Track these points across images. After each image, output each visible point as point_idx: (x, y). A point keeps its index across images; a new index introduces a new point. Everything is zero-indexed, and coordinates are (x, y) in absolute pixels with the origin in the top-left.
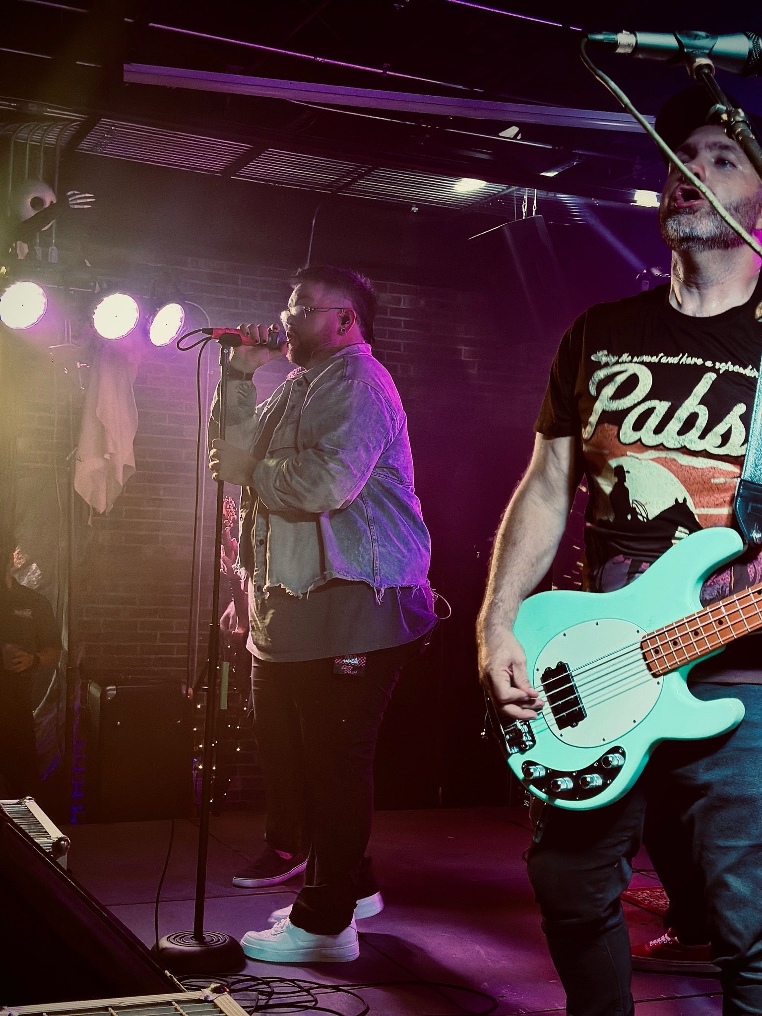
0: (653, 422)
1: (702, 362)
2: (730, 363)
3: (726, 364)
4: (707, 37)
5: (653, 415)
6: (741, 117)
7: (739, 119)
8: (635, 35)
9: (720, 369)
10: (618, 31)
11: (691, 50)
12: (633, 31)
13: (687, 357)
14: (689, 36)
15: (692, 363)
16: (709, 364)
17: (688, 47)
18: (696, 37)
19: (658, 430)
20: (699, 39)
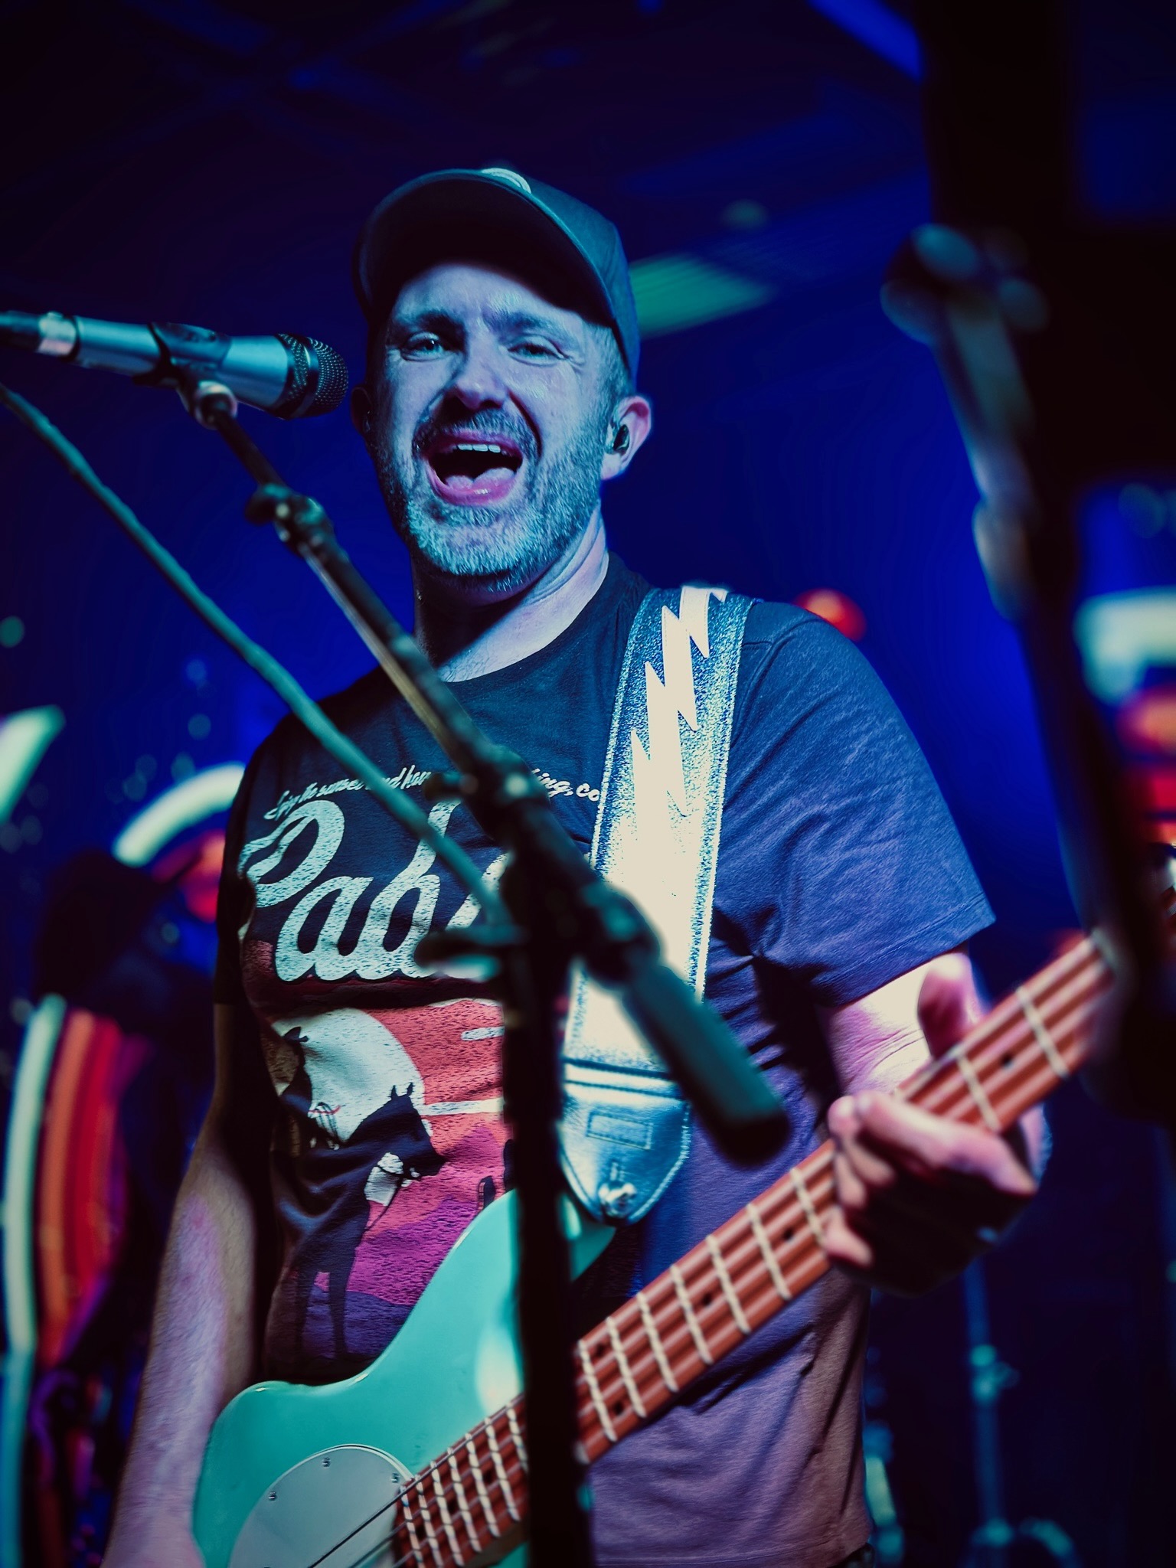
0: (334, 927)
4: (212, 339)
5: (335, 909)
6: (314, 515)
7: (311, 519)
8: (75, 324)
10: (40, 311)
11: (183, 362)
12: (69, 314)
13: (414, 772)
14: (176, 332)
17: (179, 354)
18: (190, 337)
19: (347, 944)
20: (197, 341)
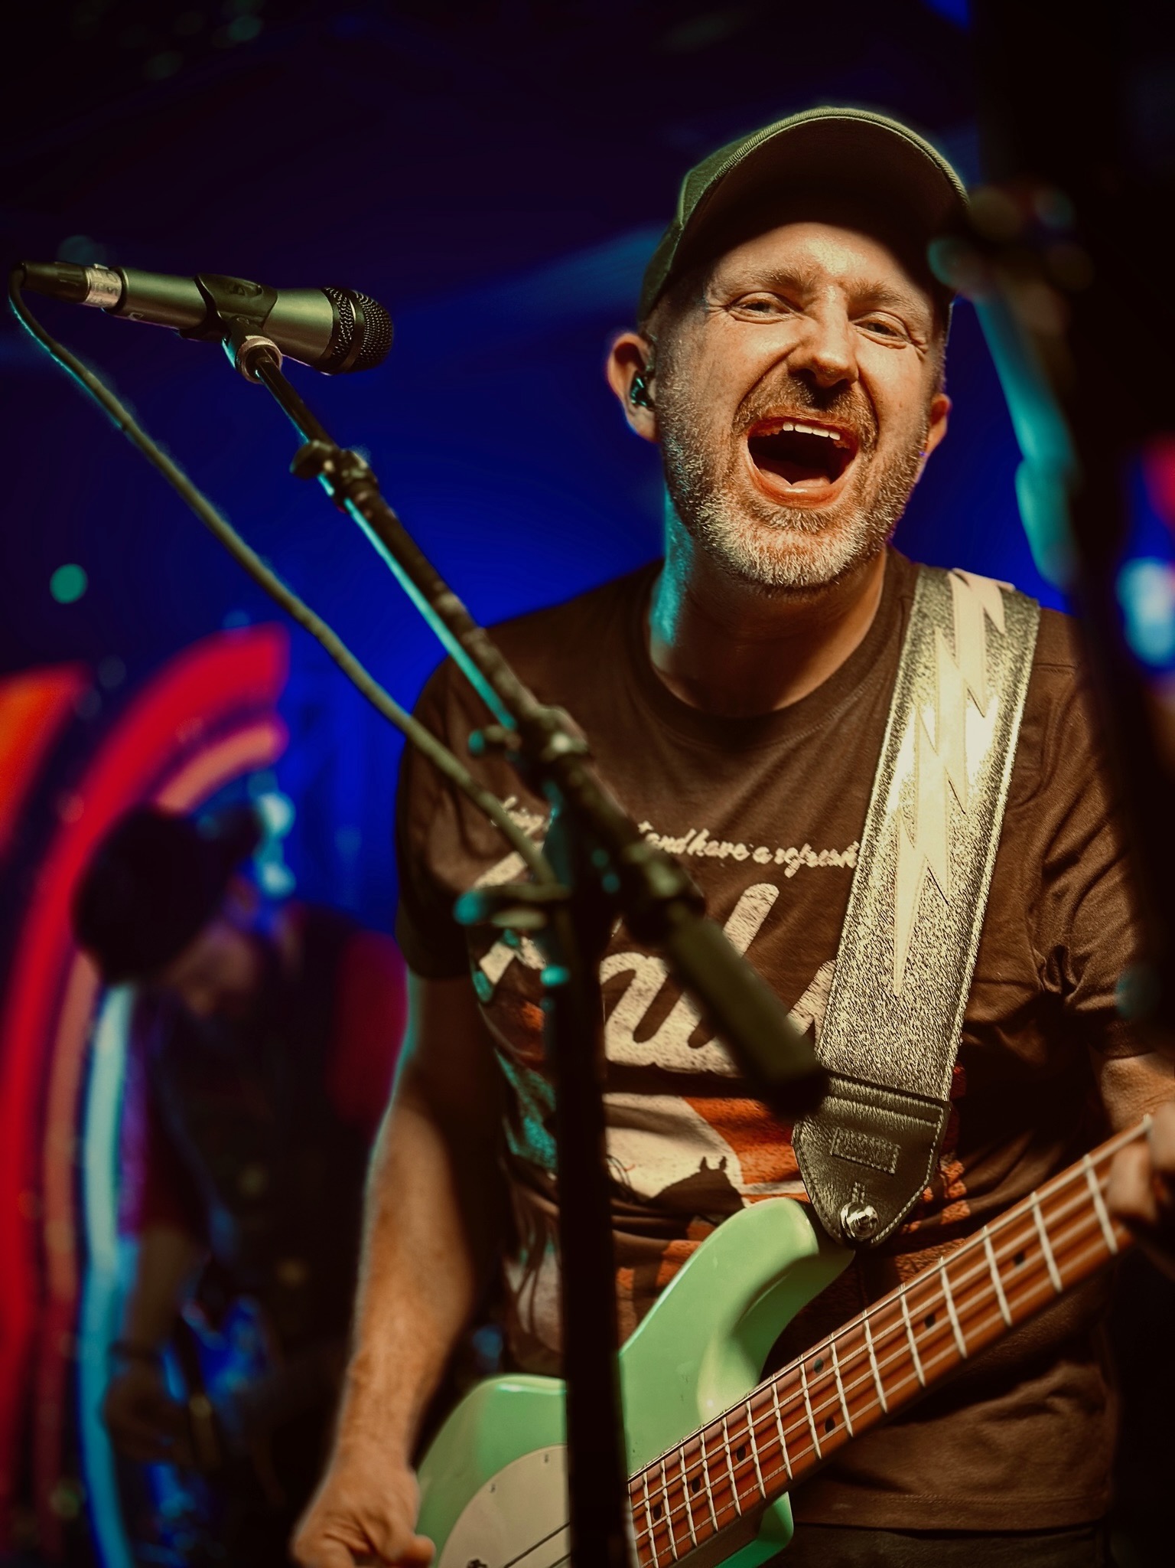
1: (746, 854)
2: (807, 848)
3: (799, 851)
4: (257, 292)
6: (360, 470)
7: (357, 474)
8: (121, 276)
9: (785, 865)
10: (87, 263)
11: (231, 315)
12: (114, 266)
13: (708, 840)
14: (222, 285)
15: (723, 854)
16: (762, 856)
17: (226, 307)
18: (236, 289)
20: (243, 294)
